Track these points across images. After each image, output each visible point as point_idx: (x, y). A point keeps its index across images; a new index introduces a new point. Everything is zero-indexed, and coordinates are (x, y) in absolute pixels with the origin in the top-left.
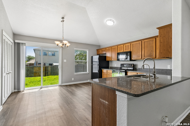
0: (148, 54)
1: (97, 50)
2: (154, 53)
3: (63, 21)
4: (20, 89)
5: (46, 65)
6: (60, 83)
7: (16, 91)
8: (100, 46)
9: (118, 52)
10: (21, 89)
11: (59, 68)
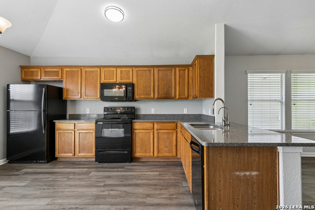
0: (164, 90)
1: (22, 68)
2: (173, 91)
8: (28, 57)
9: (103, 81)
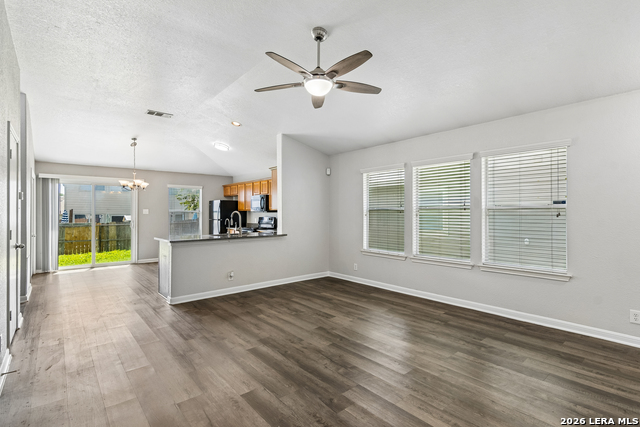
1: (225, 187)
3: (135, 144)
4: (48, 269)
5: (102, 221)
6: (134, 259)
7: (40, 271)
10: (51, 270)
11: (131, 227)
